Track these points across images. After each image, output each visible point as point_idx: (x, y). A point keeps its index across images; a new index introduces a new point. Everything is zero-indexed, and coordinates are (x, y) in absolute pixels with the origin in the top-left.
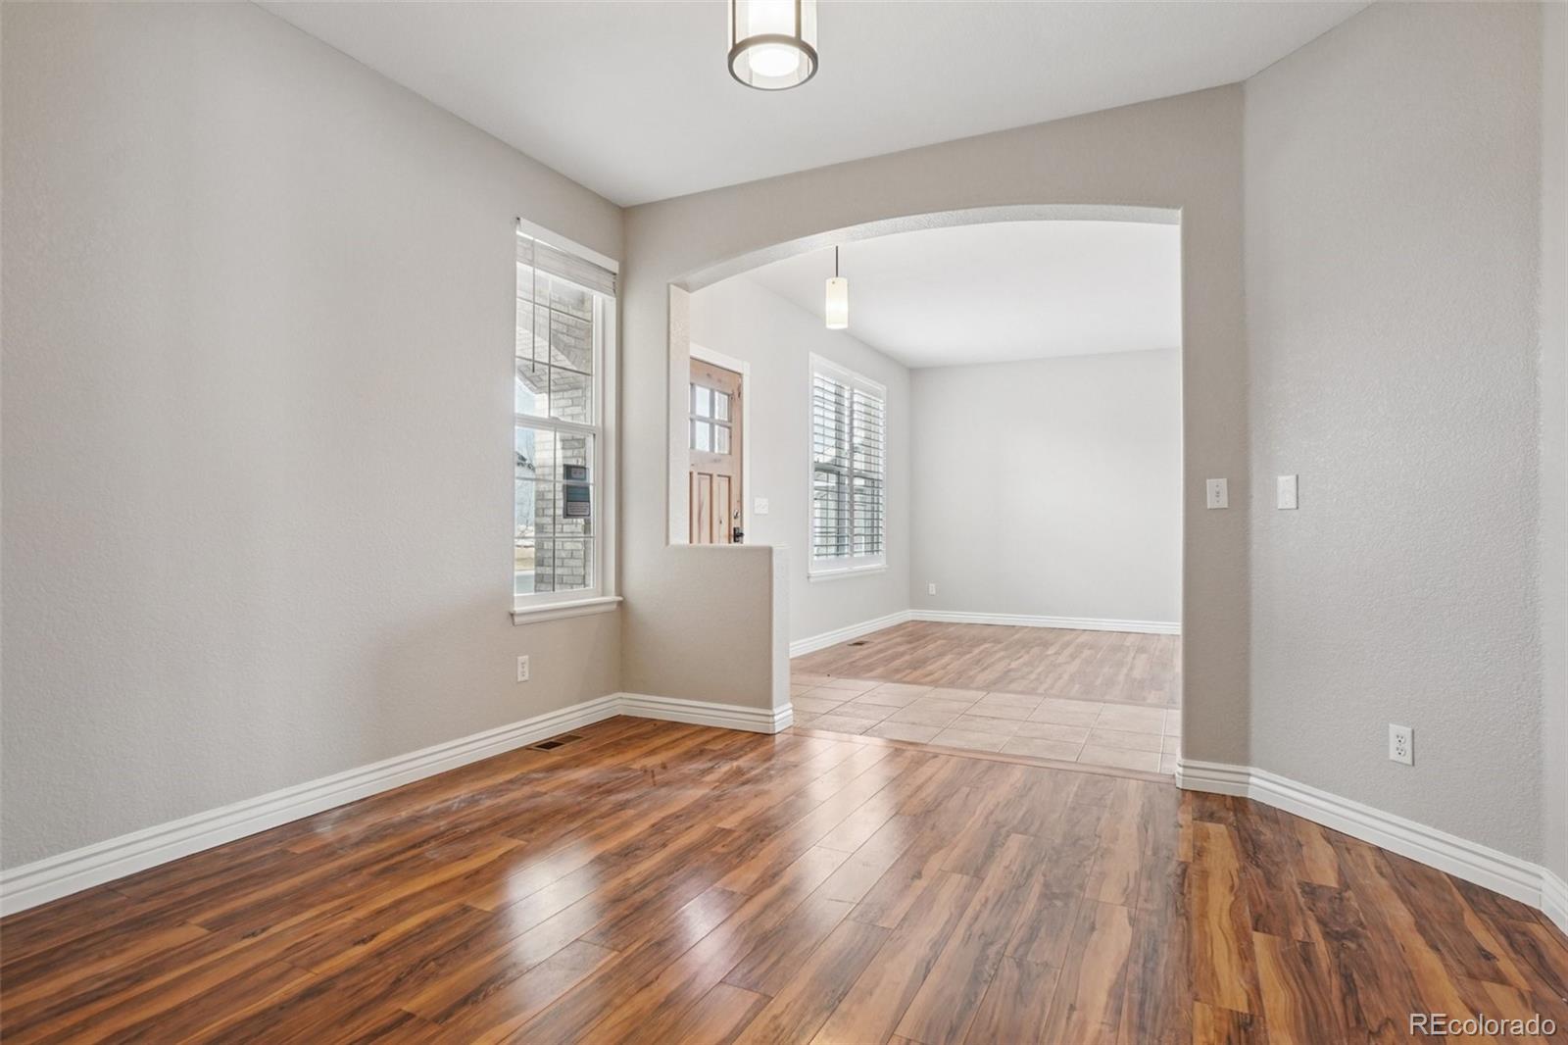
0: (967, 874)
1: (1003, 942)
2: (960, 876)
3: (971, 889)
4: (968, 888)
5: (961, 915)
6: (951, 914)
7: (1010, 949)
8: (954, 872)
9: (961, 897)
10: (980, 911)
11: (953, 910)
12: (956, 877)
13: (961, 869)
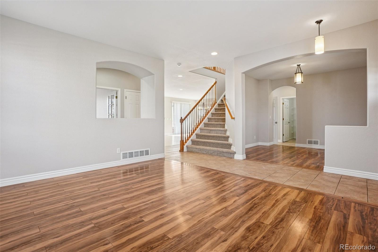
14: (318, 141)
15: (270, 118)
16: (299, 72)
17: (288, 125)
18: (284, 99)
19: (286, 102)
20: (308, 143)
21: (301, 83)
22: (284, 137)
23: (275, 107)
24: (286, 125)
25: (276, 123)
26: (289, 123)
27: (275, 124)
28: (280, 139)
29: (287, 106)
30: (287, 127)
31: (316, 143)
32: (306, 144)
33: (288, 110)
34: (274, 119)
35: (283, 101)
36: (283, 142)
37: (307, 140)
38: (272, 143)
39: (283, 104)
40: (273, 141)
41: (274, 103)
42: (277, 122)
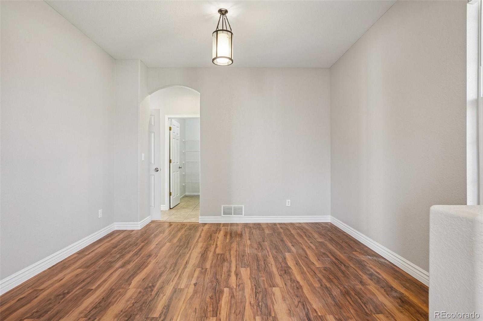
0: (179, 289)
1: (169, 271)
2: (181, 288)
3: (178, 284)
4: (179, 283)
5: (180, 274)
6: (183, 275)
7: (168, 270)
8: (183, 289)
9: (180, 280)
10: (175, 277)
11: (182, 276)
12: (182, 287)
13: (181, 290)
14: (241, 208)
15: (143, 159)
16: (224, 29)
17: (178, 172)
18: (173, 120)
19: (175, 126)
20: (224, 213)
21: (228, 60)
22: (172, 197)
23: (154, 133)
24: (175, 173)
25: (157, 170)
26: (179, 168)
27: (153, 172)
28: (164, 204)
29: (178, 134)
30: (176, 175)
31: (238, 211)
32: (220, 215)
33: (178, 142)
34: (153, 163)
35: (171, 124)
36: (170, 208)
37: (222, 206)
38: (146, 221)
39: (170, 129)
40: (149, 215)
41: (153, 124)
42: (159, 169)
